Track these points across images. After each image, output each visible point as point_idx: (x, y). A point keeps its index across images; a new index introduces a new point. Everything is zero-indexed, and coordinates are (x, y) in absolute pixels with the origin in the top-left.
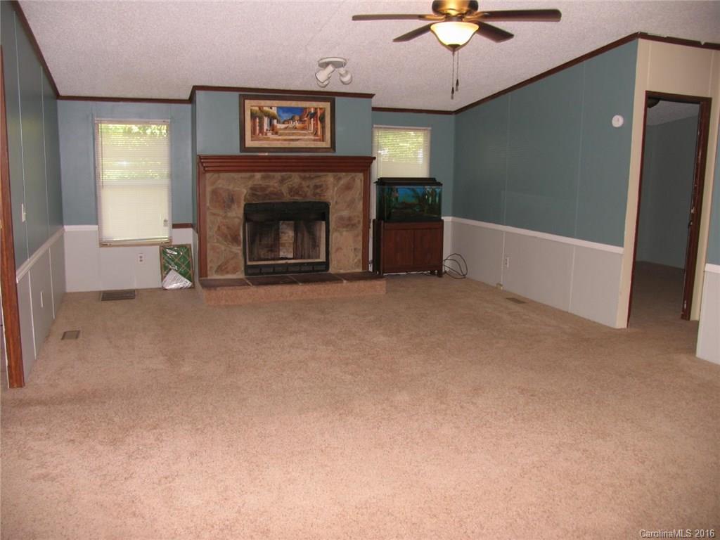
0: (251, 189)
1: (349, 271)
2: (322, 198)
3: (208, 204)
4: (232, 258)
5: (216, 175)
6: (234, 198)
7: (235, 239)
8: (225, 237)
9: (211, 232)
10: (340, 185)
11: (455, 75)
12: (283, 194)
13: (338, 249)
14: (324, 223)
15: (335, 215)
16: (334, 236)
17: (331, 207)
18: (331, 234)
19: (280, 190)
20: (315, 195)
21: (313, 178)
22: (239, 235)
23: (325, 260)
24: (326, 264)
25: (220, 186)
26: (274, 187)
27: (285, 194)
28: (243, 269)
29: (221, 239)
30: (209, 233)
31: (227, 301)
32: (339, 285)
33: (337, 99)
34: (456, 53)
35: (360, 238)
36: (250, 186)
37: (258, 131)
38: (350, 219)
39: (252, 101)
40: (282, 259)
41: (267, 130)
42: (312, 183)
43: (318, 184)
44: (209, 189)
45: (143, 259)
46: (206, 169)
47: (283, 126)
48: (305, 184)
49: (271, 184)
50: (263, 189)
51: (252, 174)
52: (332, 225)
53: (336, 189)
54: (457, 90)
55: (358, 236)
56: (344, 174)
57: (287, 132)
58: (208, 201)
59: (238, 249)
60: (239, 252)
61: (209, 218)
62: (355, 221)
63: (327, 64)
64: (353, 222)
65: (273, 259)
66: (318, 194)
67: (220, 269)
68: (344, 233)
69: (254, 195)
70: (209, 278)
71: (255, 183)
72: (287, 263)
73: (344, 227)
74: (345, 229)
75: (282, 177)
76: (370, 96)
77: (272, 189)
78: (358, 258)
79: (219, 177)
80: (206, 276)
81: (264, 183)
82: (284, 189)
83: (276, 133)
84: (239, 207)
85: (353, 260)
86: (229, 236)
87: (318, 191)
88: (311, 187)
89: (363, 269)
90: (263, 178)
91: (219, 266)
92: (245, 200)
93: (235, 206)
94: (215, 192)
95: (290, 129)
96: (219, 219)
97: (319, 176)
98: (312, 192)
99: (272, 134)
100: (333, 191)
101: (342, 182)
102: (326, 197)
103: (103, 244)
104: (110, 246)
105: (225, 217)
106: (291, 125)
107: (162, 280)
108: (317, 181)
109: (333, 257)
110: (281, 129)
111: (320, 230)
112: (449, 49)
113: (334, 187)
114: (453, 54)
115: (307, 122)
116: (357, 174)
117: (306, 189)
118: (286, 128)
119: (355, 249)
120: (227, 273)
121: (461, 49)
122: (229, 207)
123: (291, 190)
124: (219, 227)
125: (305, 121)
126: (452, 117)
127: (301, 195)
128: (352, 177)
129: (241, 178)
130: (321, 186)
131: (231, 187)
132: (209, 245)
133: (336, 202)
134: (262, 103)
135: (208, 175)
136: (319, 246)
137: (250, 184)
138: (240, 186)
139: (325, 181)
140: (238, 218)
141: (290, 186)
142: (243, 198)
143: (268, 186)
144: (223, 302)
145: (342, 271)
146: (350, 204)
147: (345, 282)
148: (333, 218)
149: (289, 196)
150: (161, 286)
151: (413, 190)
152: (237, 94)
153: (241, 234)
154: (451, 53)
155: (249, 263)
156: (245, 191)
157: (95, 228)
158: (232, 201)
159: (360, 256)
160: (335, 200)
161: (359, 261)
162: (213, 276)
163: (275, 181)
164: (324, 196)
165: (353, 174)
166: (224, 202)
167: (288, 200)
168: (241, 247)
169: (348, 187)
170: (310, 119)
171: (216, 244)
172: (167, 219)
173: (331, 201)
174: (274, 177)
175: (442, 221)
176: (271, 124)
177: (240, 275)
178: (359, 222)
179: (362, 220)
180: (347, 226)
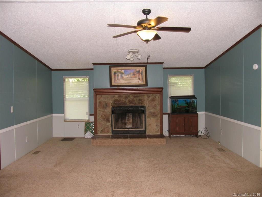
0: (114, 101)
1: (154, 134)
2: (142, 104)
3: (98, 107)
4: (107, 127)
5: (101, 96)
6: (107, 104)
7: (108, 120)
8: (104, 119)
9: (99, 117)
10: (150, 99)
11: (148, 53)
12: (126, 103)
13: (149, 125)
14: (144, 114)
15: (148, 111)
16: (148, 120)
17: (146, 108)
18: (146, 119)
19: (126, 101)
20: (139, 103)
21: (138, 97)
22: (109, 119)
23: (144, 129)
24: (145, 131)
25: (102, 100)
26: (123, 100)
27: (127, 103)
28: (111, 131)
29: (102, 120)
30: (98, 118)
31: (100, 144)
32: (145, 140)
33: (148, 65)
34: (148, 43)
35: (159, 121)
36: (113, 100)
37: (116, 79)
38: (154, 113)
39: (114, 68)
40: (127, 128)
41: (120, 78)
42: (138, 99)
43: (141, 99)
44: (98, 101)
45: (79, 126)
46: (97, 94)
47: (126, 77)
48: (135, 99)
49: (122, 99)
50: (118, 101)
51: (114, 95)
52: (147, 116)
53: (148, 100)
54: (149, 59)
55: (158, 120)
56: (151, 95)
57: (128, 79)
58: (98, 106)
59: (109, 124)
60: (109, 125)
61: (98, 112)
62: (157, 114)
63: (130, 52)
64: (155, 114)
65: (124, 128)
66: (140, 103)
67: (102, 131)
68: (152, 119)
69: (115, 103)
70: (98, 135)
71: (116, 99)
72: (129, 130)
73: (151, 116)
74: (152, 117)
75: (126, 96)
76: (162, 63)
77: (122, 101)
78: (158, 129)
79: (102, 97)
80: (97, 134)
81: (118, 99)
82: (127, 101)
83: (124, 80)
84: (109, 108)
85: (156, 130)
86: (105, 119)
87: (141, 102)
88: (138, 100)
89: (160, 133)
90: (119, 97)
91: (102, 130)
92: (111, 106)
93: (108, 108)
94: (100, 102)
95: (129, 78)
96: (102, 112)
97: (141, 96)
98: (138, 102)
99: (122, 80)
100: (147, 101)
101: (151, 98)
102: (144, 104)
103: (66, 121)
104: (68, 121)
105: (104, 112)
106: (129, 76)
107: (85, 134)
108: (140, 98)
109: (147, 128)
110: (125, 78)
111: (143, 117)
112: (145, 42)
113: (147, 100)
114: (147, 44)
115: (136, 75)
116: (157, 95)
117: (136, 101)
118: (127, 78)
119: (157, 125)
120: (105, 133)
121: (150, 41)
122: (106, 108)
123: (129, 101)
124: (102, 115)
125: (135, 74)
126: (204, 70)
127: (133, 103)
128: (155, 96)
129: (110, 97)
130: (141, 100)
131: (106, 101)
132: (98, 122)
133: (148, 106)
134: (118, 68)
135: (98, 96)
136: (142, 124)
137: (113, 99)
138: (109, 100)
139: (143, 98)
140: (109, 112)
141: (129, 100)
142: (110, 105)
143: (121, 100)
144: (98, 144)
145: (151, 134)
146: (154, 107)
147: (148, 138)
148: (147, 112)
149: (129, 104)
150: (84, 137)
151: (185, 101)
152: (108, 66)
153: (110, 118)
154: (146, 43)
155: (114, 129)
156: (111, 102)
157: (63, 115)
158: (107, 106)
159: (159, 128)
160: (148, 105)
161: (158, 130)
162: (100, 134)
163: (124, 98)
164: (143, 104)
165: (155, 95)
166: (104, 106)
167: (128, 105)
168: (110, 123)
169: (153, 100)
170: (137, 74)
171: (100, 122)
172: (88, 112)
173: (146, 106)
174: (123, 97)
175: (198, 114)
176: (121, 76)
177: (110, 134)
178: (158, 114)
179: (159, 114)
180: (153, 116)
